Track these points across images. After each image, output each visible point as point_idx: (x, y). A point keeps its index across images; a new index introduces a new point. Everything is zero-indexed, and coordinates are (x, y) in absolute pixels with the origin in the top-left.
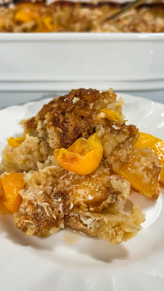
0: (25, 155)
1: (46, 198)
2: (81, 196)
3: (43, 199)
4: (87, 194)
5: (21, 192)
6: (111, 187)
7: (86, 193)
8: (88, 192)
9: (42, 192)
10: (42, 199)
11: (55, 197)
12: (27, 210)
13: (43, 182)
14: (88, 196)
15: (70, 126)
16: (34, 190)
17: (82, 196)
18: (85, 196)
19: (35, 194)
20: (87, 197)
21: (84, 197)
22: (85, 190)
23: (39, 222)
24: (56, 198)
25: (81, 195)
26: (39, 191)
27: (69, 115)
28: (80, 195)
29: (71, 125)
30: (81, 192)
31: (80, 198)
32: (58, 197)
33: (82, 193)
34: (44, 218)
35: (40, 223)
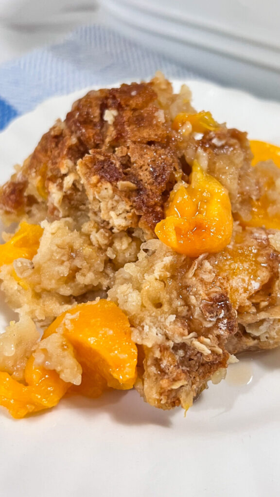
0: (66, 263)
1: (186, 325)
2: (241, 291)
3: (184, 330)
4: (247, 282)
5: (136, 337)
6: (275, 251)
7: (243, 281)
8: (247, 279)
9: (173, 318)
10: (181, 330)
11: (212, 315)
12: (162, 366)
13: (164, 297)
14: (251, 284)
15: (139, 170)
16: (157, 320)
17: (243, 290)
18: (246, 286)
19: (160, 328)
20: (250, 288)
21: (246, 290)
22: (239, 276)
23: (191, 376)
24: (215, 314)
25: (240, 288)
26: (167, 318)
27: (122, 148)
28: (237, 290)
29: (141, 167)
30: (235, 282)
31: (241, 294)
32: (217, 312)
33: (240, 284)
34: (196, 362)
35: (194, 376)
